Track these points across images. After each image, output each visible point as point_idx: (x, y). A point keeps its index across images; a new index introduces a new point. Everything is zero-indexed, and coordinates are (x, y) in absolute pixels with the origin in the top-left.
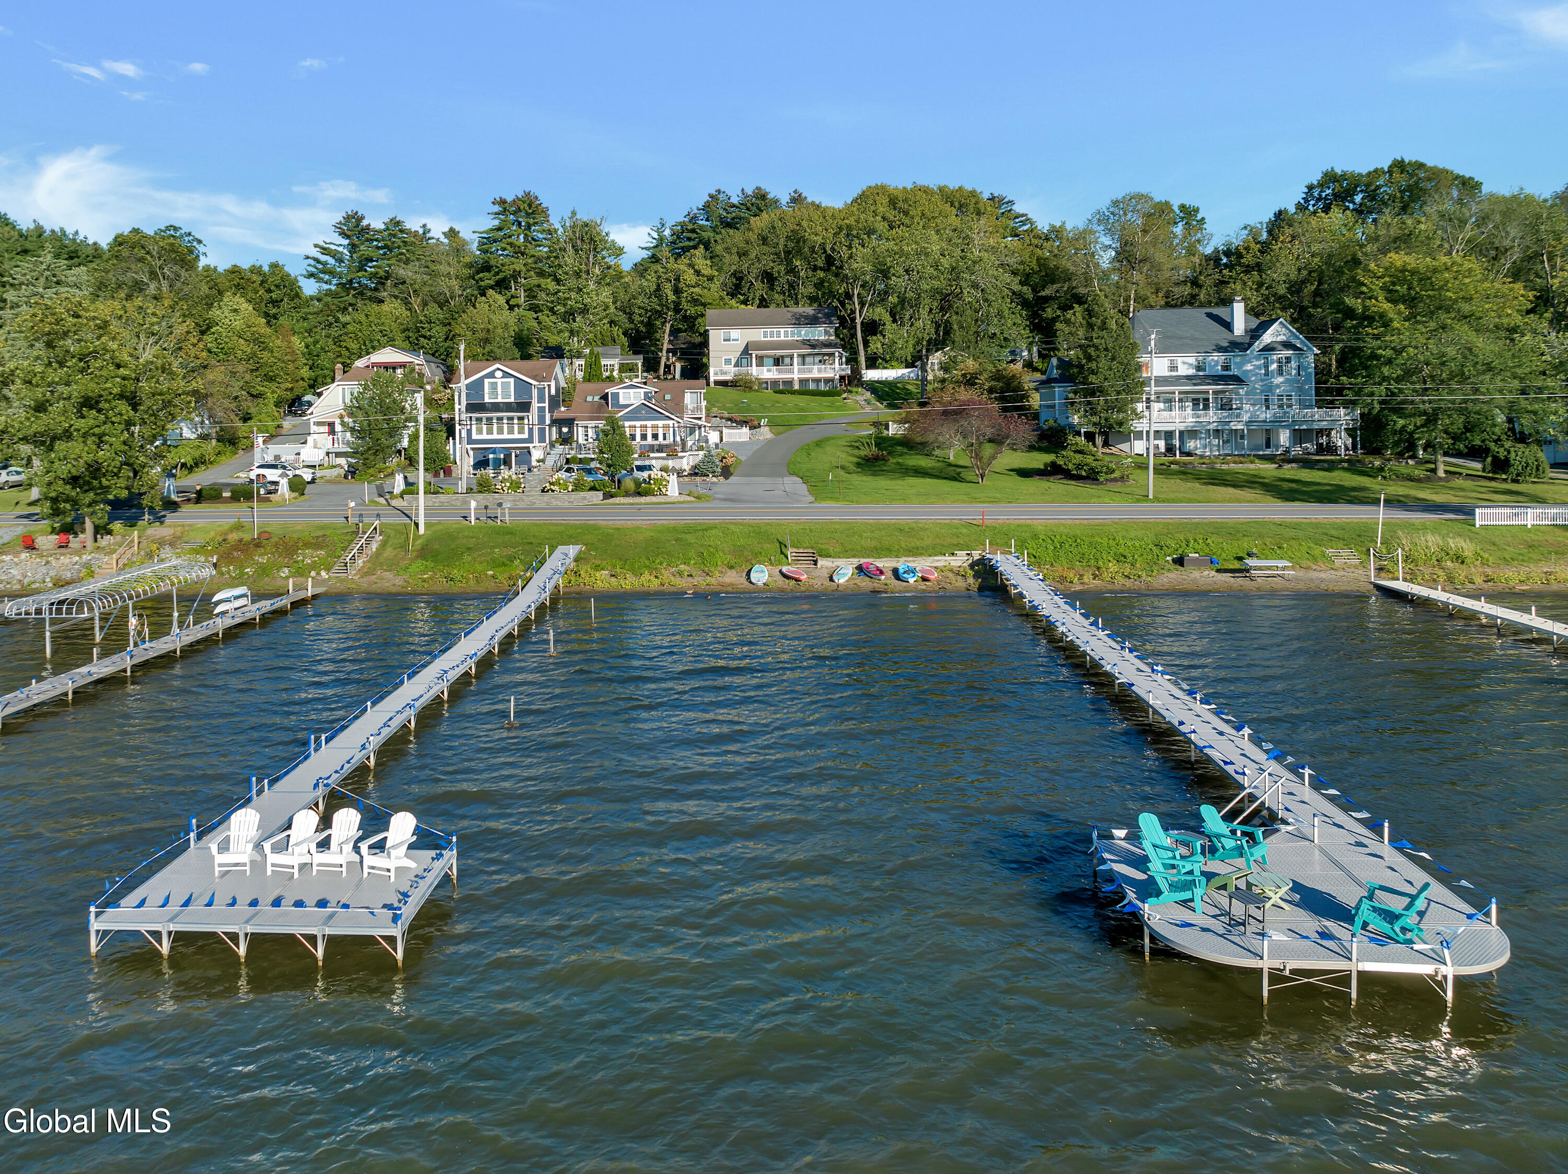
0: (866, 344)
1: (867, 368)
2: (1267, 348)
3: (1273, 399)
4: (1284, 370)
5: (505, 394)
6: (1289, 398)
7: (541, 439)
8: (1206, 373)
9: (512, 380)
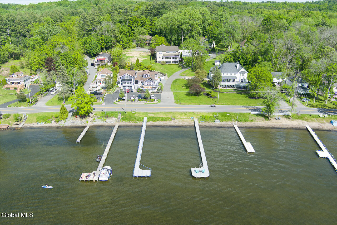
2: (241, 72)
3: (241, 80)
4: (243, 75)
5: (128, 78)
6: (243, 80)
7: (134, 84)
8: (232, 75)
9: (129, 76)
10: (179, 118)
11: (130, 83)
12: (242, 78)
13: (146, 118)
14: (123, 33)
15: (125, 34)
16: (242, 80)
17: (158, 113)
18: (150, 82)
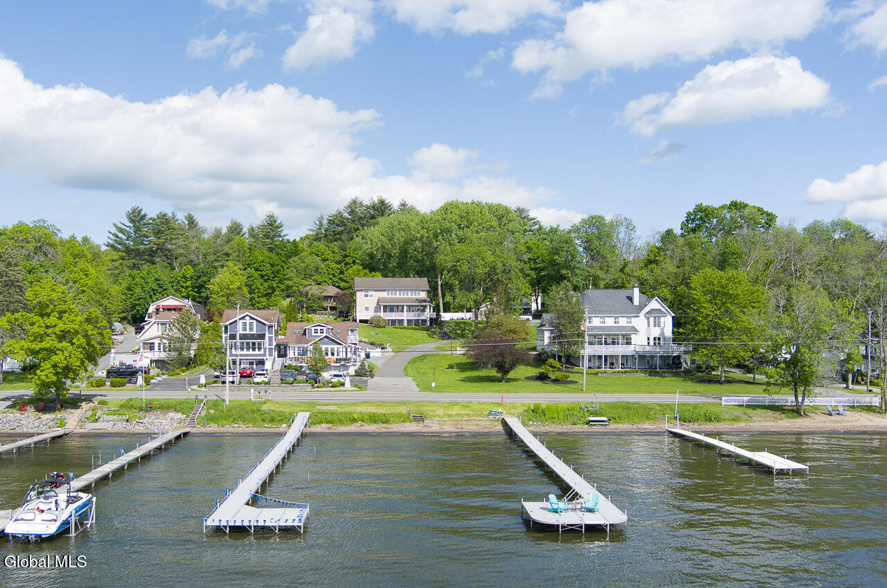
0: (443, 296)
1: (444, 312)
2: (649, 312)
3: (651, 339)
4: (657, 324)
5: (251, 329)
6: (659, 339)
7: (271, 355)
8: (619, 325)
9: (255, 321)
10: (441, 415)
11: (259, 349)
12: (655, 332)
13: (308, 414)
14: (255, 265)
15: (261, 271)
16: (657, 340)
17: (355, 404)
18: (329, 347)
